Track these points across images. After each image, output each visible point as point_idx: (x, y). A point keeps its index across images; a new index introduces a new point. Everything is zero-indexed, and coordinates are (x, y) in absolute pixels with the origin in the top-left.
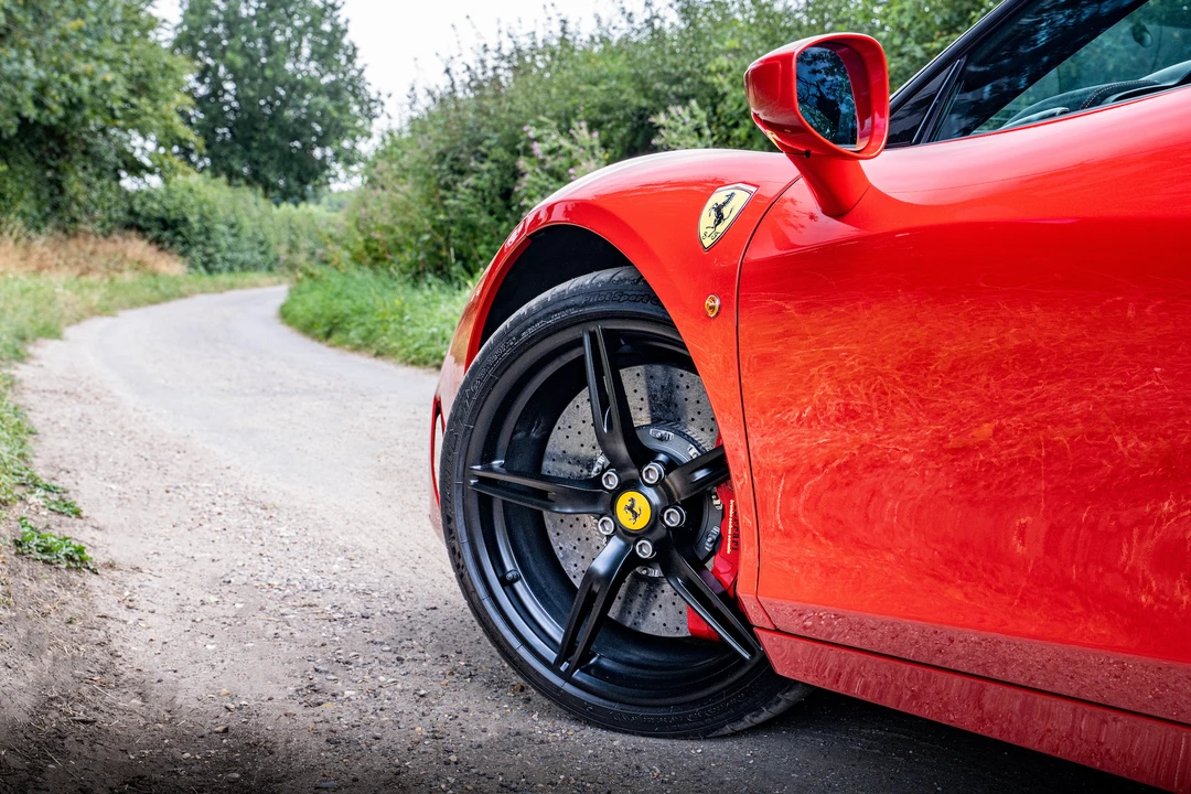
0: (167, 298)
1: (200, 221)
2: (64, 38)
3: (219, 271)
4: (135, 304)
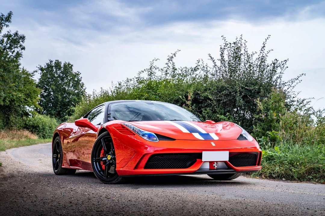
0: (31, 144)
1: (42, 126)
2: (10, 87)
3: (47, 138)
4: (23, 146)
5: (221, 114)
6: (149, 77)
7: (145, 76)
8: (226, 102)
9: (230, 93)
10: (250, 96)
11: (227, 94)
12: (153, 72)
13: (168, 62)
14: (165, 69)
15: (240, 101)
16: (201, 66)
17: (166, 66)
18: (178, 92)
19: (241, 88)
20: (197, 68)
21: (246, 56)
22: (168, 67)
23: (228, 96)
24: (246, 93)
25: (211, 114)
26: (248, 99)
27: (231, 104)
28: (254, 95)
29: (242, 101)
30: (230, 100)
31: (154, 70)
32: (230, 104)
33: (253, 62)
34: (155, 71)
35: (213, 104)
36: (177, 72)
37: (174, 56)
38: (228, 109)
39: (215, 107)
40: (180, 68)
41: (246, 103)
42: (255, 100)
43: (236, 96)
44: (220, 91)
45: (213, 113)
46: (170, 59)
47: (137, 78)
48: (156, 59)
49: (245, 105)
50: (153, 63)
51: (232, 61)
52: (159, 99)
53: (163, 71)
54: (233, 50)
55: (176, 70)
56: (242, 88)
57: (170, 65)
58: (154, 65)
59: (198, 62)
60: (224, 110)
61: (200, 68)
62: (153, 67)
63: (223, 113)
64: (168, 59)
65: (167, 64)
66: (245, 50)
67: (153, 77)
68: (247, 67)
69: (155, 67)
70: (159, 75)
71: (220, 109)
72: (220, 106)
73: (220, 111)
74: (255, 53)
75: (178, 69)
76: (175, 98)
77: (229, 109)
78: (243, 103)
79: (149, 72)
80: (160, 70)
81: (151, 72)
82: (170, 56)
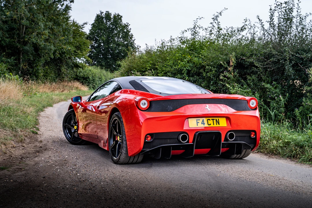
1: (92, 78)
5: (268, 83)
6: (193, 37)
7: (188, 35)
8: (274, 69)
9: (279, 60)
10: (301, 64)
11: (276, 61)
12: (197, 32)
13: (213, 22)
14: (209, 29)
15: (289, 70)
16: (248, 25)
17: (211, 25)
18: (221, 56)
19: (291, 56)
20: (244, 27)
21: (298, 18)
22: (213, 27)
23: (276, 63)
24: (297, 61)
25: (256, 82)
26: (299, 68)
27: (280, 72)
28: (306, 64)
29: (292, 70)
30: (278, 68)
31: (197, 29)
32: (278, 72)
33: (307, 24)
34: (199, 31)
35: (259, 71)
36: (222, 32)
37: (219, 16)
38: (275, 78)
39: (262, 74)
40: (226, 28)
41: (296, 72)
42: (306, 70)
43: (285, 64)
44: (267, 57)
45: (258, 81)
46: (215, 18)
47: (180, 38)
48: (201, 17)
49: (295, 74)
50: (196, 22)
51: (282, 24)
52: (202, 61)
53: (207, 31)
54: (284, 11)
55: (221, 29)
56: (293, 55)
57: (214, 24)
58: (198, 24)
59: (246, 22)
60: (271, 78)
61: (247, 28)
62: (197, 26)
63: (270, 81)
64: (213, 19)
65: (211, 23)
66: (297, 11)
67: (197, 37)
68: (299, 30)
69: (199, 26)
70: (202, 34)
71: (267, 77)
72: (267, 74)
73: (266, 79)
74: (309, 14)
75: (223, 29)
76: (218, 62)
77: (277, 77)
78: (293, 72)
79: (193, 32)
80: (204, 29)
81: (194, 32)
82: (215, 15)
